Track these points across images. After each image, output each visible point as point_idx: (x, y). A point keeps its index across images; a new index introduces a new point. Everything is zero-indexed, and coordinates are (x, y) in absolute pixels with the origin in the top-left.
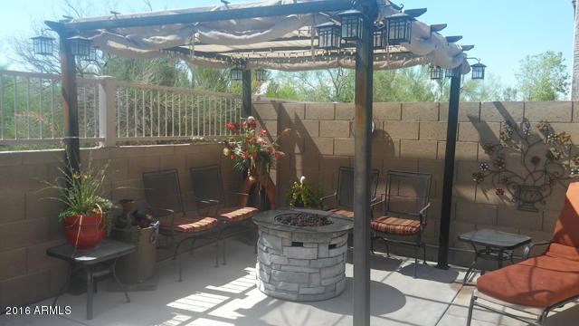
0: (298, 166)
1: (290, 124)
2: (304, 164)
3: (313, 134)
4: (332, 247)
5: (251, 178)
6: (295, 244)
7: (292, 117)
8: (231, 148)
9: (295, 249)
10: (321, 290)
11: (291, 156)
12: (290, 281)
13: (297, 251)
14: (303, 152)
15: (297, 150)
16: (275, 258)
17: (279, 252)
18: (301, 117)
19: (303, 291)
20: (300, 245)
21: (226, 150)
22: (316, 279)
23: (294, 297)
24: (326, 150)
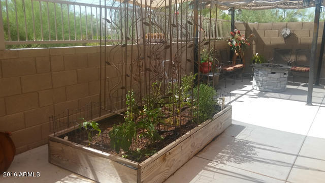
0: (254, 49)
1: (251, 32)
2: (257, 48)
3: (261, 36)
4: (285, 74)
5: (237, 54)
6: (272, 73)
7: (252, 29)
8: (232, 42)
9: (272, 75)
10: (280, 89)
11: (251, 45)
12: (270, 86)
13: (273, 75)
14: (256, 43)
15: (254, 42)
16: (264, 78)
17: (266, 76)
18: (256, 29)
19: (274, 89)
20: (274, 73)
21: (229, 43)
22: (279, 85)
23: (271, 91)
24: (267, 42)
